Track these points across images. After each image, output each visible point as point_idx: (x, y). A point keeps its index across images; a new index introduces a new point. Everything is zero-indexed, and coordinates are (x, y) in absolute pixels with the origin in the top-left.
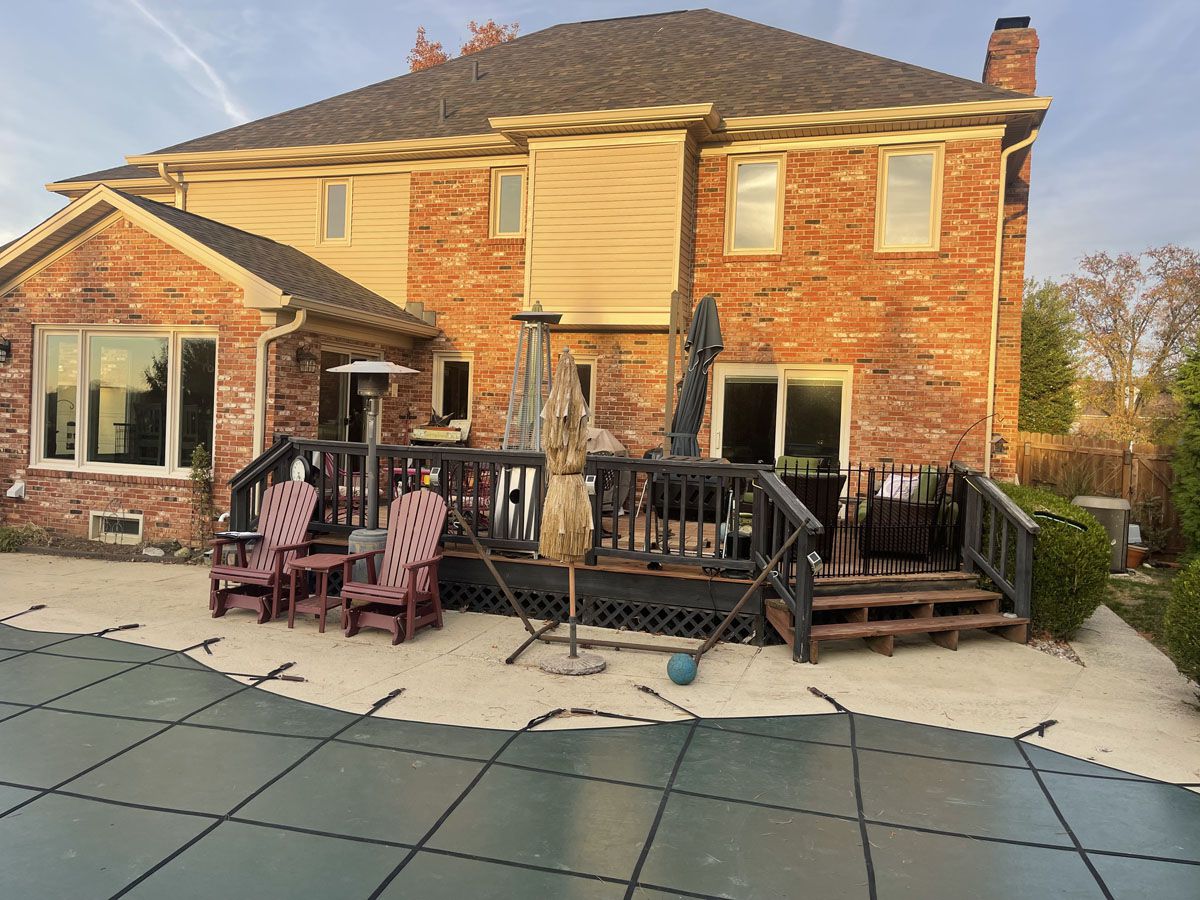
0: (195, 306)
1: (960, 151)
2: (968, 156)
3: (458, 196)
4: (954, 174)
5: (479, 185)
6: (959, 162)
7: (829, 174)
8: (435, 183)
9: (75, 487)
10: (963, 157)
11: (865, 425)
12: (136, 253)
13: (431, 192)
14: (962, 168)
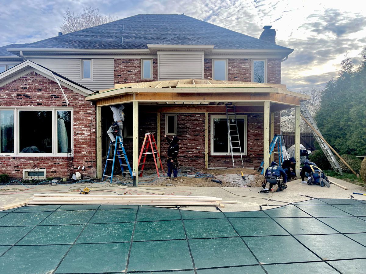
2: (273, 62)
3: (130, 66)
5: (137, 63)
7: (239, 65)
8: (123, 62)
9: (16, 162)
11: (251, 131)
12: (39, 83)
13: (121, 65)
14: (272, 65)
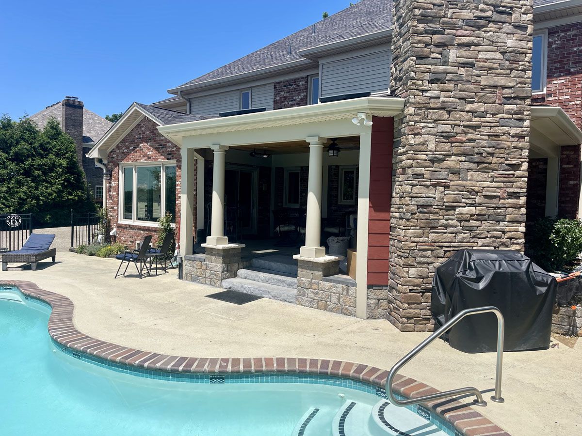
0: (168, 151)
1: (557, 32)
2: (562, 34)
3: (293, 91)
4: (554, 46)
5: (302, 85)
6: (557, 39)
8: (284, 86)
9: (132, 231)
10: (559, 35)
12: (150, 130)
13: (282, 91)
14: (559, 42)
